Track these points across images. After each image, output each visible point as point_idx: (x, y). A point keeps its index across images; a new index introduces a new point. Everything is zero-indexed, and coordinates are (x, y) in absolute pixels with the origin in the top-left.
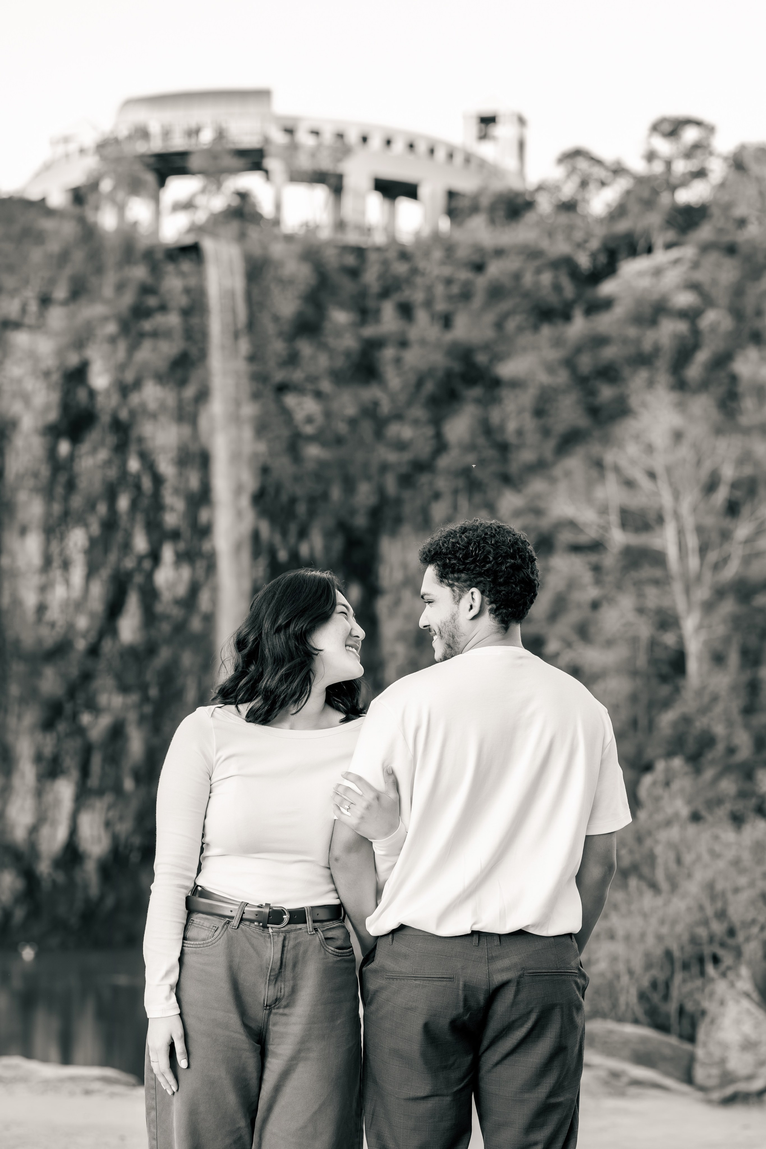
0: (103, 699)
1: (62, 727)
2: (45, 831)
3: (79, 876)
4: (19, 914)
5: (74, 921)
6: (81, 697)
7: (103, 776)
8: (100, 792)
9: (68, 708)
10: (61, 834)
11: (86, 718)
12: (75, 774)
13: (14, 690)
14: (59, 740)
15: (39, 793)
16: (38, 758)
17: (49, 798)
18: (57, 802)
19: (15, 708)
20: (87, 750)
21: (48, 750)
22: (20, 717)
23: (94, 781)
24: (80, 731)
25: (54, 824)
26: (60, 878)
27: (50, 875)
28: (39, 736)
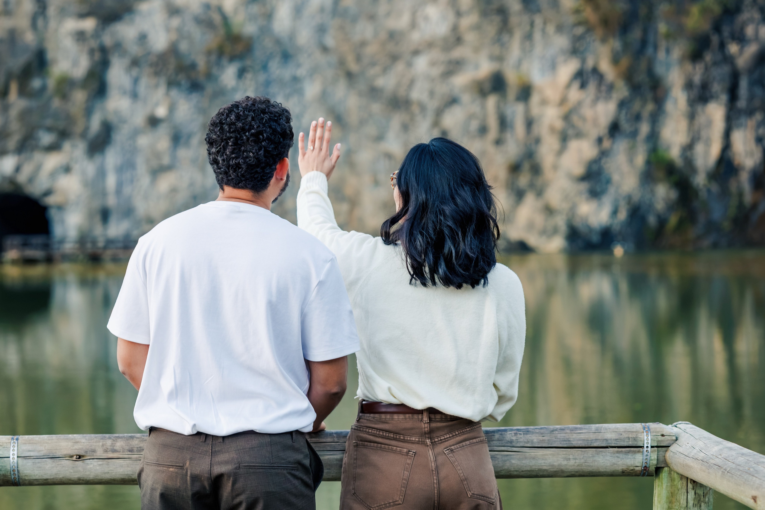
0: (750, 31)
1: (708, 57)
2: (699, 148)
3: (733, 186)
4: (673, 220)
5: (726, 225)
6: (726, 31)
7: (751, 98)
8: (750, 112)
9: (715, 39)
10: (715, 150)
11: (733, 48)
12: (724, 97)
13: (662, 27)
14: (706, 69)
15: (692, 117)
16: (689, 85)
17: (701, 119)
18: (710, 123)
19: (663, 44)
20: (735, 77)
21: (697, 79)
22: (668, 51)
23: (742, 103)
24: (729, 60)
25: (708, 143)
26: (715, 188)
27: (705, 185)
28: (689, 67)
